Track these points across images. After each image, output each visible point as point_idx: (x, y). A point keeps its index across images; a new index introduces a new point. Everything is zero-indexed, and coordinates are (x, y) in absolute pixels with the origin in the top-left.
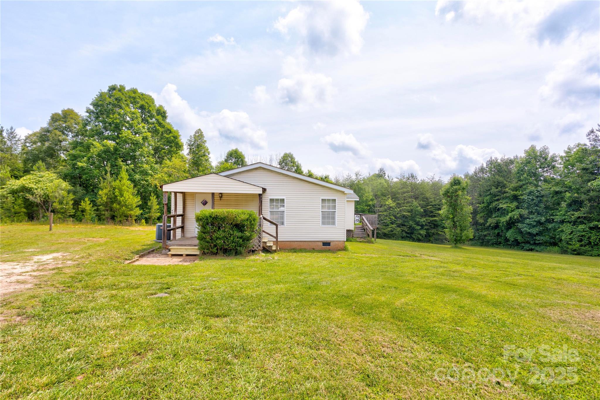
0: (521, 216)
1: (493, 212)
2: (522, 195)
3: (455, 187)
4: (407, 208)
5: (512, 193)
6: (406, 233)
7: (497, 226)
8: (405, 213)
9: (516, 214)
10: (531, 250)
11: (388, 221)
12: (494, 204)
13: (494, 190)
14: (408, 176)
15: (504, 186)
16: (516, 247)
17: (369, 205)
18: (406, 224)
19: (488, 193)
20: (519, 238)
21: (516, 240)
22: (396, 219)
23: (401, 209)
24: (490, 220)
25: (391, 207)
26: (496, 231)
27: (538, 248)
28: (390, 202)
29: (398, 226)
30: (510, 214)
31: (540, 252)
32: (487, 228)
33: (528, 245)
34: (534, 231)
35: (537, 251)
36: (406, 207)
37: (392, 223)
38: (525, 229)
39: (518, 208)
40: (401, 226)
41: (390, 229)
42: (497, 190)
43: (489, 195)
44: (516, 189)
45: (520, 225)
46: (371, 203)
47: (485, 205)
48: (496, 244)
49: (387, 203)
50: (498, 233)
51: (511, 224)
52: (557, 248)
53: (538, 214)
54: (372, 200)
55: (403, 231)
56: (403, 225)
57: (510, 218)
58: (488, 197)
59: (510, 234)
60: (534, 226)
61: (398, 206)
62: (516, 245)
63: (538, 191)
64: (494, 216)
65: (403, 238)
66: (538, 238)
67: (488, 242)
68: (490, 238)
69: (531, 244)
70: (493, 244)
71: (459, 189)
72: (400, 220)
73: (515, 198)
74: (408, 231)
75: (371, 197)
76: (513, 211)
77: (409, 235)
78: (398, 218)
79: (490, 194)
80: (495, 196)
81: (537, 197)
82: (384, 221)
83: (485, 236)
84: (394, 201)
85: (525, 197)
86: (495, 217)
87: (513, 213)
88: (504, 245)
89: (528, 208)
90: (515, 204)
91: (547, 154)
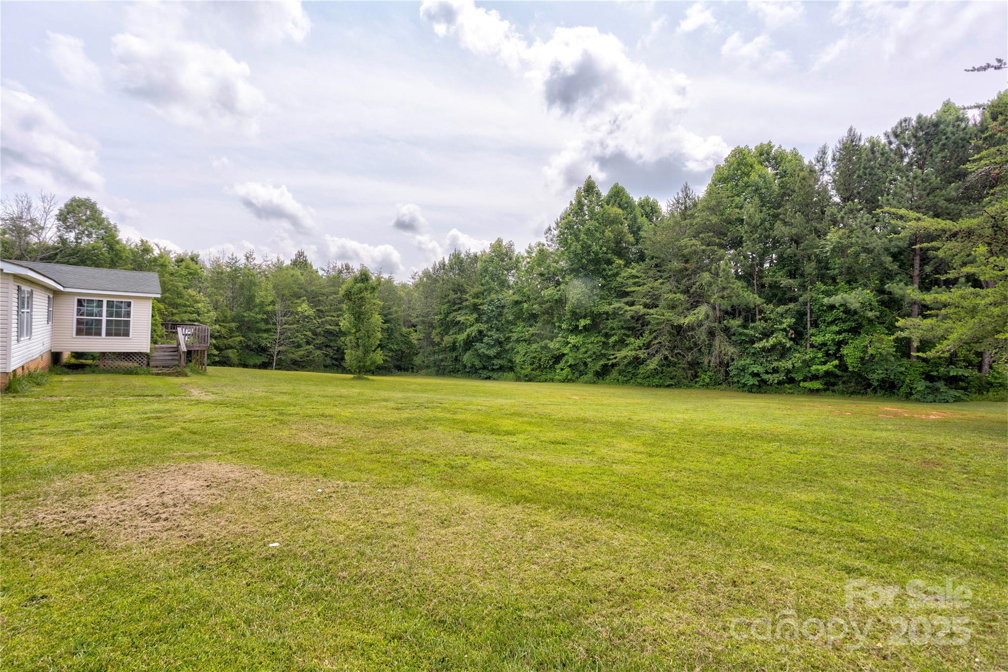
0: (480, 332)
1: (451, 327)
2: (482, 304)
3: (359, 285)
4: (333, 318)
5: (472, 301)
6: (332, 358)
7: (454, 348)
8: (329, 327)
9: (473, 330)
10: (489, 378)
11: (300, 338)
12: (451, 316)
13: (453, 296)
14: (340, 267)
15: (464, 292)
16: (474, 376)
17: (266, 313)
18: (332, 344)
19: (446, 300)
20: (477, 363)
21: (473, 366)
22: (314, 337)
23: (323, 319)
24: (446, 338)
25: (307, 317)
26: (454, 354)
27: (495, 375)
28: (304, 308)
29: (319, 348)
30: (468, 330)
31: (497, 380)
32: (444, 351)
33: (485, 372)
34: (492, 352)
35: (494, 379)
36: (332, 316)
37: (308, 343)
38: (483, 350)
39: (477, 320)
40: (324, 348)
41: (302, 353)
42: (456, 296)
43: (447, 303)
44: (476, 296)
45: (478, 345)
46: (270, 308)
47: (442, 316)
48: (453, 371)
49: (299, 309)
50: (456, 357)
51: (469, 344)
52: (511, 375)
53: (497, 330)
54: (273, 303)
55: (326, 356)
56: (326, 346)
57: (468, 335)
58: (445, 306)
59: (467, 358)
60: (493, 346)
61: (321, 315)
62: (473, 372)
63: (499, 300)
64: (451, 333)
65: (327, 368)
66: (495, 362)
67: (445, 369)
68: (446, 364)
69: (490, 371)
70: (450, 372)
71: (366, 289)
72: (322, 338)
73: (475, 308)
74: (336, 356)
75: (270, 299)
76: (472, 326)
77: (337, 363)
78: (320, 334)
79: (449, 302)
80: (455, 304)
81: (498, 307)
82: (294, 339)
83: (442, 360)
84: (312, 307)
85: (485, 307)
86: (453, 334)
87: (472, 328)
88: (462, 373)
89: (487, 322)
90: (475, 316)
91: (513, 252)
